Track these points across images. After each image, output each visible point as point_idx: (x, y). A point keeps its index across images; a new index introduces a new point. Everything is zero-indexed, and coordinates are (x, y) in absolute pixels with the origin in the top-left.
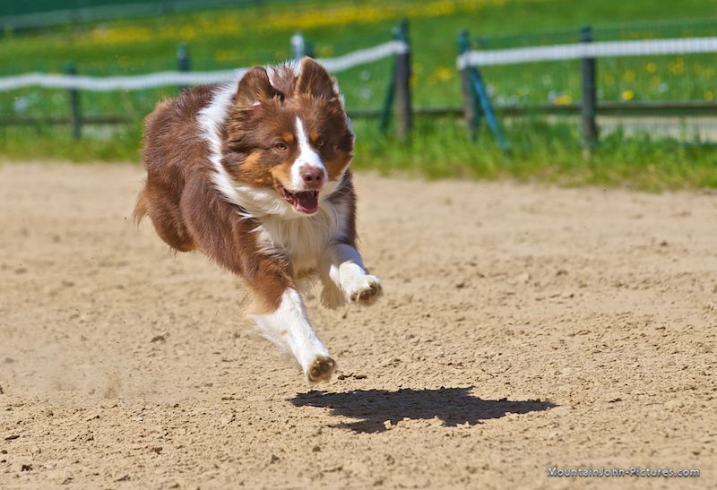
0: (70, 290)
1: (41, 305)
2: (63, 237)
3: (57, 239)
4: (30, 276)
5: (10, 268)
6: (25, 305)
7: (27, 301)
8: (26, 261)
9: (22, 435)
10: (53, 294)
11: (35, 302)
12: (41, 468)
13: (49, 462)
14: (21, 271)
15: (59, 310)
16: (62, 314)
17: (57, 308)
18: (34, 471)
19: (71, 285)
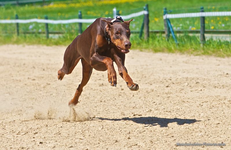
0: (49, 86)
1: (41, 91)
2: (45, 69)
3: (44, 70)
4: (36, 81)
5: (31, 79)
6: (36, 91)
7: (37, 89)
8: (35, 76)
9: (39, 132)
10: (44, 87)
11: (39, 89)
12: (45, 143)
13: (48, 141)
14: (34, 80)
15: (47, 92)
16: (47, 93)
17: (46, 92)
18: (43, 144)
19: (49, 84)
